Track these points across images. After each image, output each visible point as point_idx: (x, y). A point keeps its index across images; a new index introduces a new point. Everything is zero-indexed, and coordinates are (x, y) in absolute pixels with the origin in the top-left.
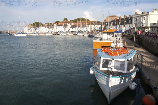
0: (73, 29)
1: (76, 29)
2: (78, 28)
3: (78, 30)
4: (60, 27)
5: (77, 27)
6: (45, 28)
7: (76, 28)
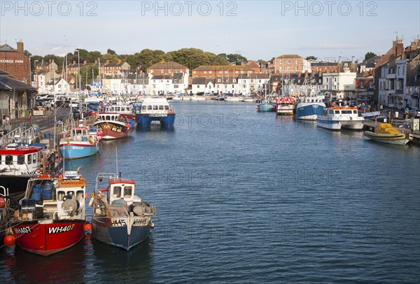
0: (198, 87)
1: (206, 87)
2: (212, 85)
3: (213, 89)
4: (165, 81)
5: (210, 83)
6: (123, 82)
7: (208, 85)
